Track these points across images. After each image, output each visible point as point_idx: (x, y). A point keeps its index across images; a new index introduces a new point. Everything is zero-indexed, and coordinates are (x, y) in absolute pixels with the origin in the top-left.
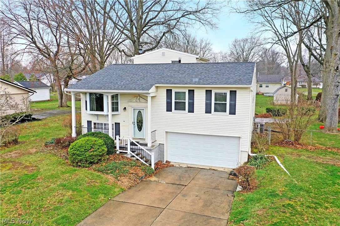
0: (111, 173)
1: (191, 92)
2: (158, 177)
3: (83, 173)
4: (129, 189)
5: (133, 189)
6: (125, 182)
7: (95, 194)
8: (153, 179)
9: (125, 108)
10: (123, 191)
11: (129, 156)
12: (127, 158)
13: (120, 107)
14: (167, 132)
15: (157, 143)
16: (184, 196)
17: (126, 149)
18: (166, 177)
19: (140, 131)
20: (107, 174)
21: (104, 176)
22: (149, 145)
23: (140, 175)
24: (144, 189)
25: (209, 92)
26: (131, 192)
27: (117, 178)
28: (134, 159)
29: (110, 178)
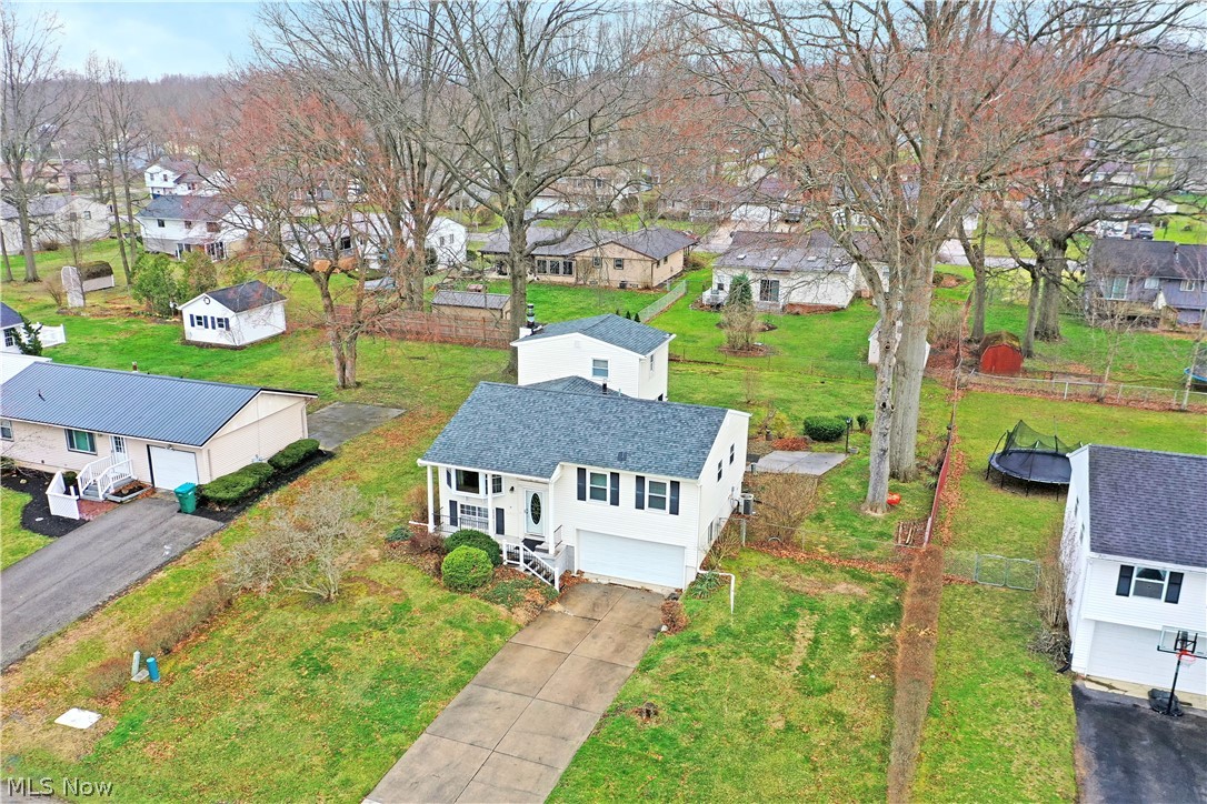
0: (502, 602)
1: (615, 476)
2: (564, 605)
3: (465, 602)
4: (528, 625)
5: (533, 625)
6: (521, 615)
7: (488, 634)
8: (557, 607)
9: (512, 489)
10: (520, 628)
11: (522, 570)
12: (520, 574)
13: (505, 486)
14: (578, 530)
15: (562, 547)
16: (594, 637)
17: (518, 560)
18: (575, 605)
19: (536, 523)
20: (497, 603)
21: (495, 607)
22: (552, 551)
23: (539, 602)
24: (545, 625)
25: (640, 480)
26: (529, 631)
27: (510, 610)
28: (530, 574)
29: (501, 609)
